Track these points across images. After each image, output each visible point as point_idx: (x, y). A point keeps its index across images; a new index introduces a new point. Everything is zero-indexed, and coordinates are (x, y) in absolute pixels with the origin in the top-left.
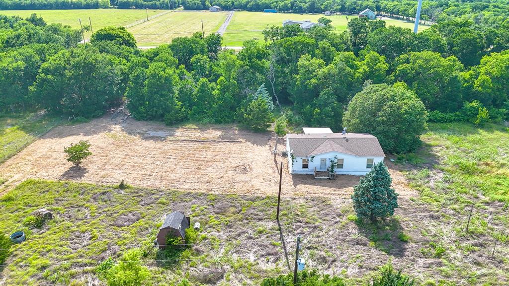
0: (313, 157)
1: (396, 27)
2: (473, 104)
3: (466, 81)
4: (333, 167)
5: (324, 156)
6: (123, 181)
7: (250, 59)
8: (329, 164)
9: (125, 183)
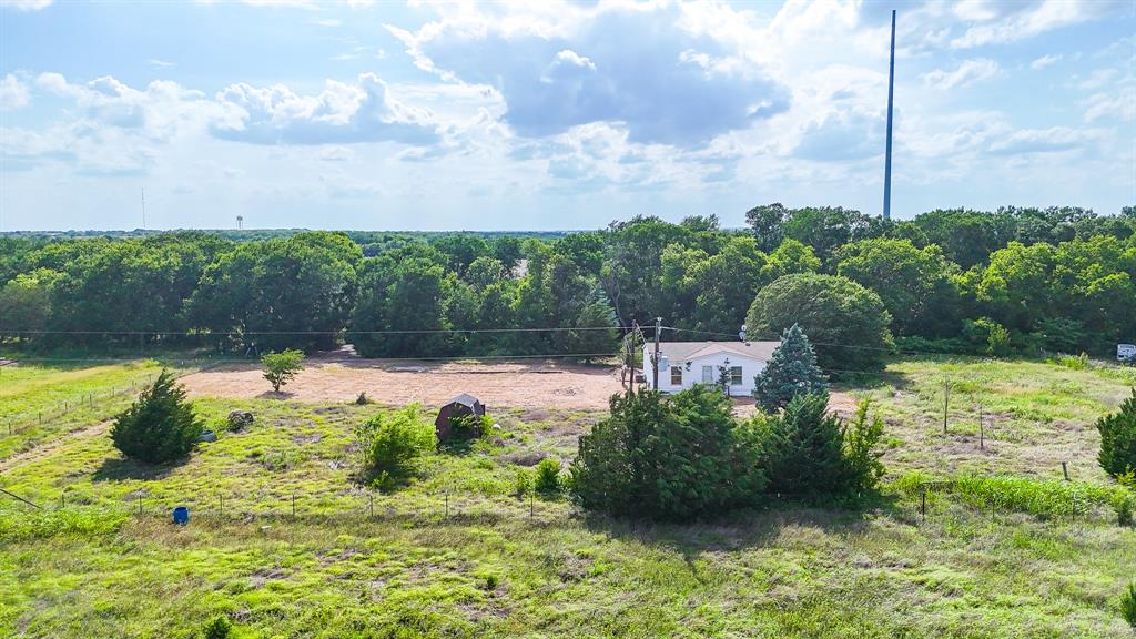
0: (689, 364)
1: (832, 208)
2: (981, 321)
3: (964, 288)
4: (723, 379)
5: (708, 362)
6: (363, 394)
7: (575, 251)
8: (717, 375)
9: (366, 396)
